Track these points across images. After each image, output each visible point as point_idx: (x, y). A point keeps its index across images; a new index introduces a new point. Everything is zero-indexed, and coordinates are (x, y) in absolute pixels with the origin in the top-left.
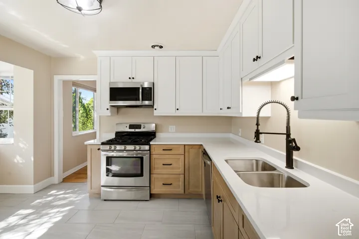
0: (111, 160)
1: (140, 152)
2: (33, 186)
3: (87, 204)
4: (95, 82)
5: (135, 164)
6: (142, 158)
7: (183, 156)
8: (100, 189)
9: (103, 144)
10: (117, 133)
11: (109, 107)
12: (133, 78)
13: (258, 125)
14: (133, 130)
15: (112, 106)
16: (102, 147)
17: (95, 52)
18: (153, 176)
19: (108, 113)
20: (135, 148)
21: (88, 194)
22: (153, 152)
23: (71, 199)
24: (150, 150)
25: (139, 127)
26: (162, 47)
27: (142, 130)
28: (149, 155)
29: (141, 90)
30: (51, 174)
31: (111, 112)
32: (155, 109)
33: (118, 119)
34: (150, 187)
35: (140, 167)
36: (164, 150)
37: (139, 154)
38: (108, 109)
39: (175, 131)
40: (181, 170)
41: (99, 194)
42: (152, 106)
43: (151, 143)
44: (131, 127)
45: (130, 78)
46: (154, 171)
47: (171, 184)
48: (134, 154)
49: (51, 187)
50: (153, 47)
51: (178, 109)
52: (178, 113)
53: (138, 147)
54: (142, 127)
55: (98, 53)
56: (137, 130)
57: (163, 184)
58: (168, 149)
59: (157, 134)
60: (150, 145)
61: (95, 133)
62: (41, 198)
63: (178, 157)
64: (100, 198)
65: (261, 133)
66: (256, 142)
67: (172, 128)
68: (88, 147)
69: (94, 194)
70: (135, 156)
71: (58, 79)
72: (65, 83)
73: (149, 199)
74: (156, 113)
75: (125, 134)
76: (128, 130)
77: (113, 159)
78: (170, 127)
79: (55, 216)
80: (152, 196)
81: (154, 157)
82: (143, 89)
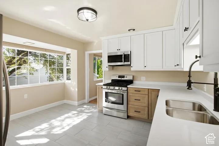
0: (108, 94)
1: (122, 91)
2: (77, 102)
3: (97, 114)
4: (102, 53)
5: (119, 97)
6: (123, 95)
7: (147, 96)
8: (103, 109)
9: (104, 85)
10: (112, 80)
11: (107, 66)
12: (119, 50)
13: (190, 76)
14: (120, 79)
15: (109, 65)
16: (104, 87)
17: (101, 38)
18: (129, 106)
19: (107, 69)
20: (119, 88)
21: (98, 110)
22: (129, 91)
23: (92, 110)
24: (127, 90)
25: (123, 77)
26: (135, 30)
27: (125, 79)
28: (126, 93)
29: (123, 56)
30: (84, 98)
31: (109, 69)
32: (132, 67)
33: (113, 72)
34: (127, 111)
35: (122, 99)
36: (135, 91)
37: (122, 92)
38: (107, 67)
39: (145, 80)
40: (146, 104)
41: (102, 111)
42: (130, 65)
43: (128, 86)
44: (119, 77)
45: (118, 50)
46: (130, 103)
47: (140, 112)
48: (119, 92)
49: (84, 104)
50: (129, 30)
51: (145, 67)
52: (146, 69)
53: (120, 88)
54: (125, 77)
55: (102, 38)
56: (123, 79)
57: (135, 111)
58: (138, 91)
59: (134, 82)
60: (127, 87)
61: (102, 80)
62: (80, 108)
63: (144, 96)
64: (103, 113)
65: (192, 83)
66: (188, 89)
67: (143, 78)
68: (97, 86)
69: (100, 110)
70: (119, 93)
71: (87, 53)
72: (90, 54)
73: (126, 118)
74: (132, 69)
75: (117, 81)
76: (118, 78)
77: (108, 93)
78: (142, 77)
79: (84, 116)
80: (128, 117)
81: (129, 94)
82: (124, 55)
